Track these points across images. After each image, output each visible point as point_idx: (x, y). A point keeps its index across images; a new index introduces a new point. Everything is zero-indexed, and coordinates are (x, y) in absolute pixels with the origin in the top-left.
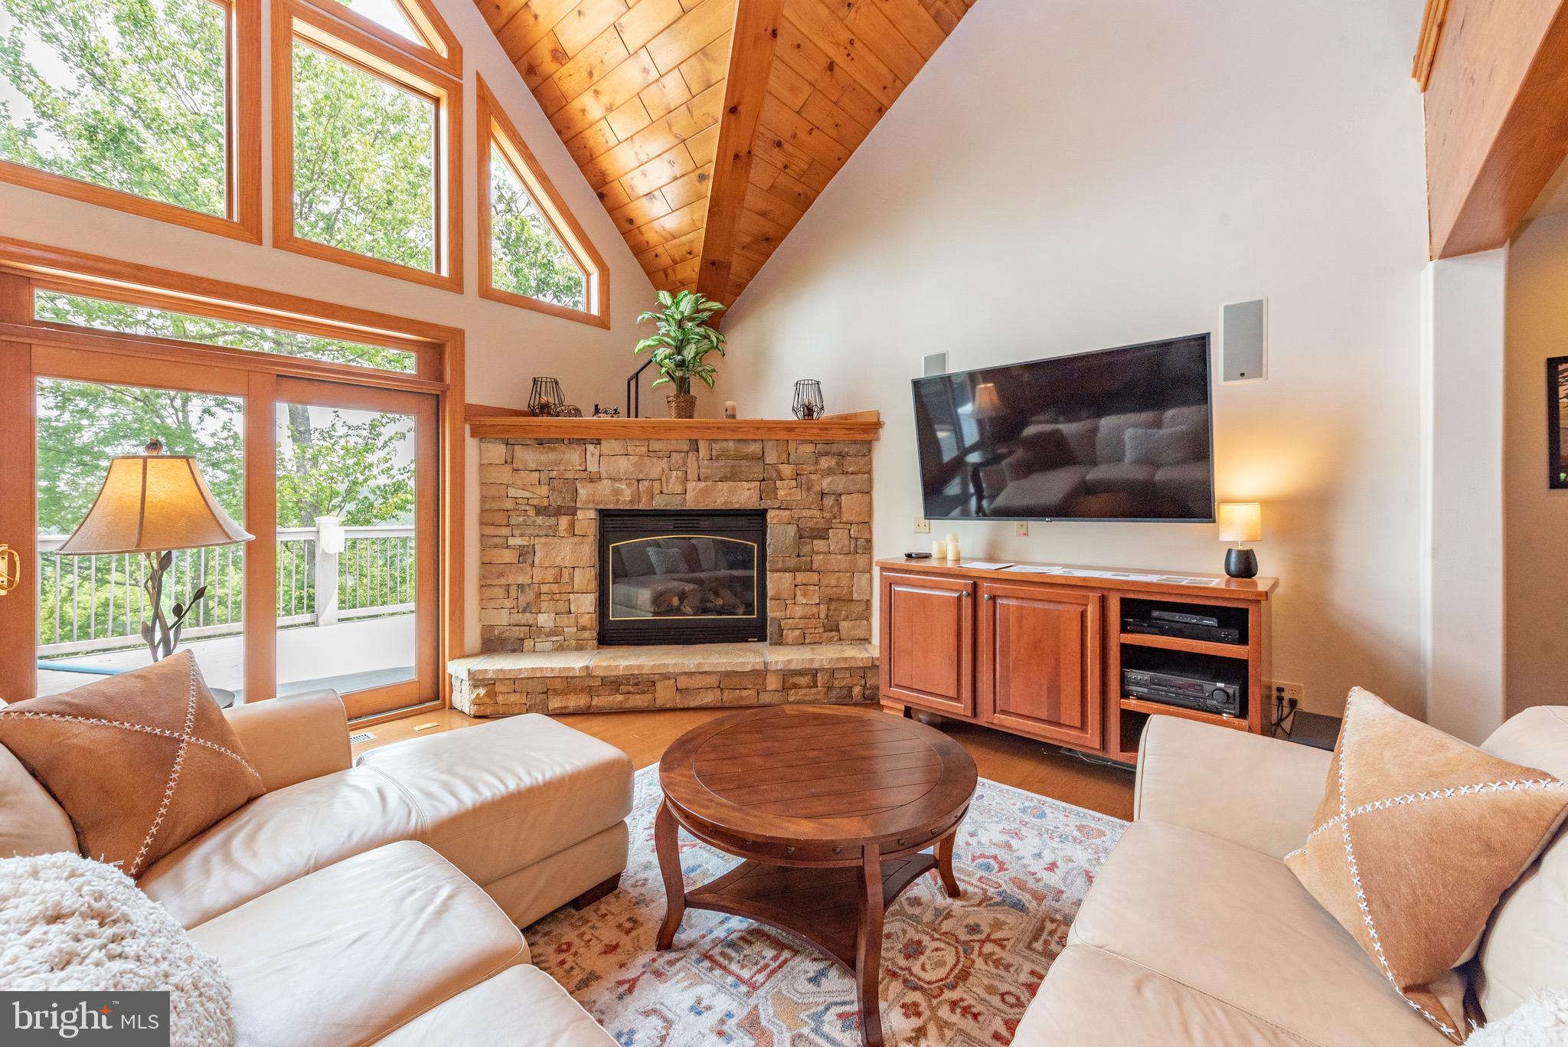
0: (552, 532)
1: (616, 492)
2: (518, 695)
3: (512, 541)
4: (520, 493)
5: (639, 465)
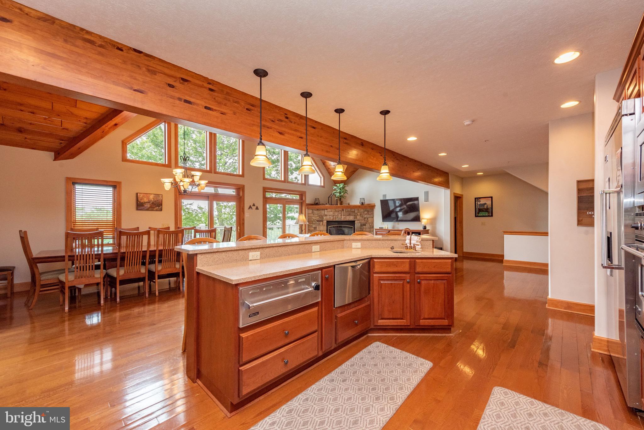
0: (319, 224)
1: (330, 218)
3: (313, 226)
4: (314, 218)
5: (334, 213)
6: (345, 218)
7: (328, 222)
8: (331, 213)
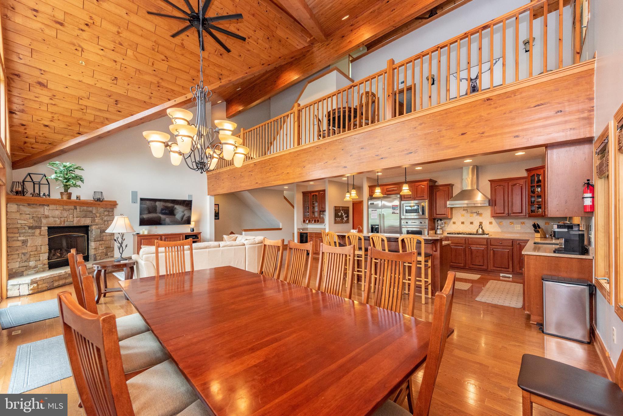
0: (33, 235)
1: (55, 221)
2: (46, 284)
3: (19, 238)
4: (22, 222)
5: (61, 213)
6: (79, 221)
7: (50, 228)
8: (57, 213)
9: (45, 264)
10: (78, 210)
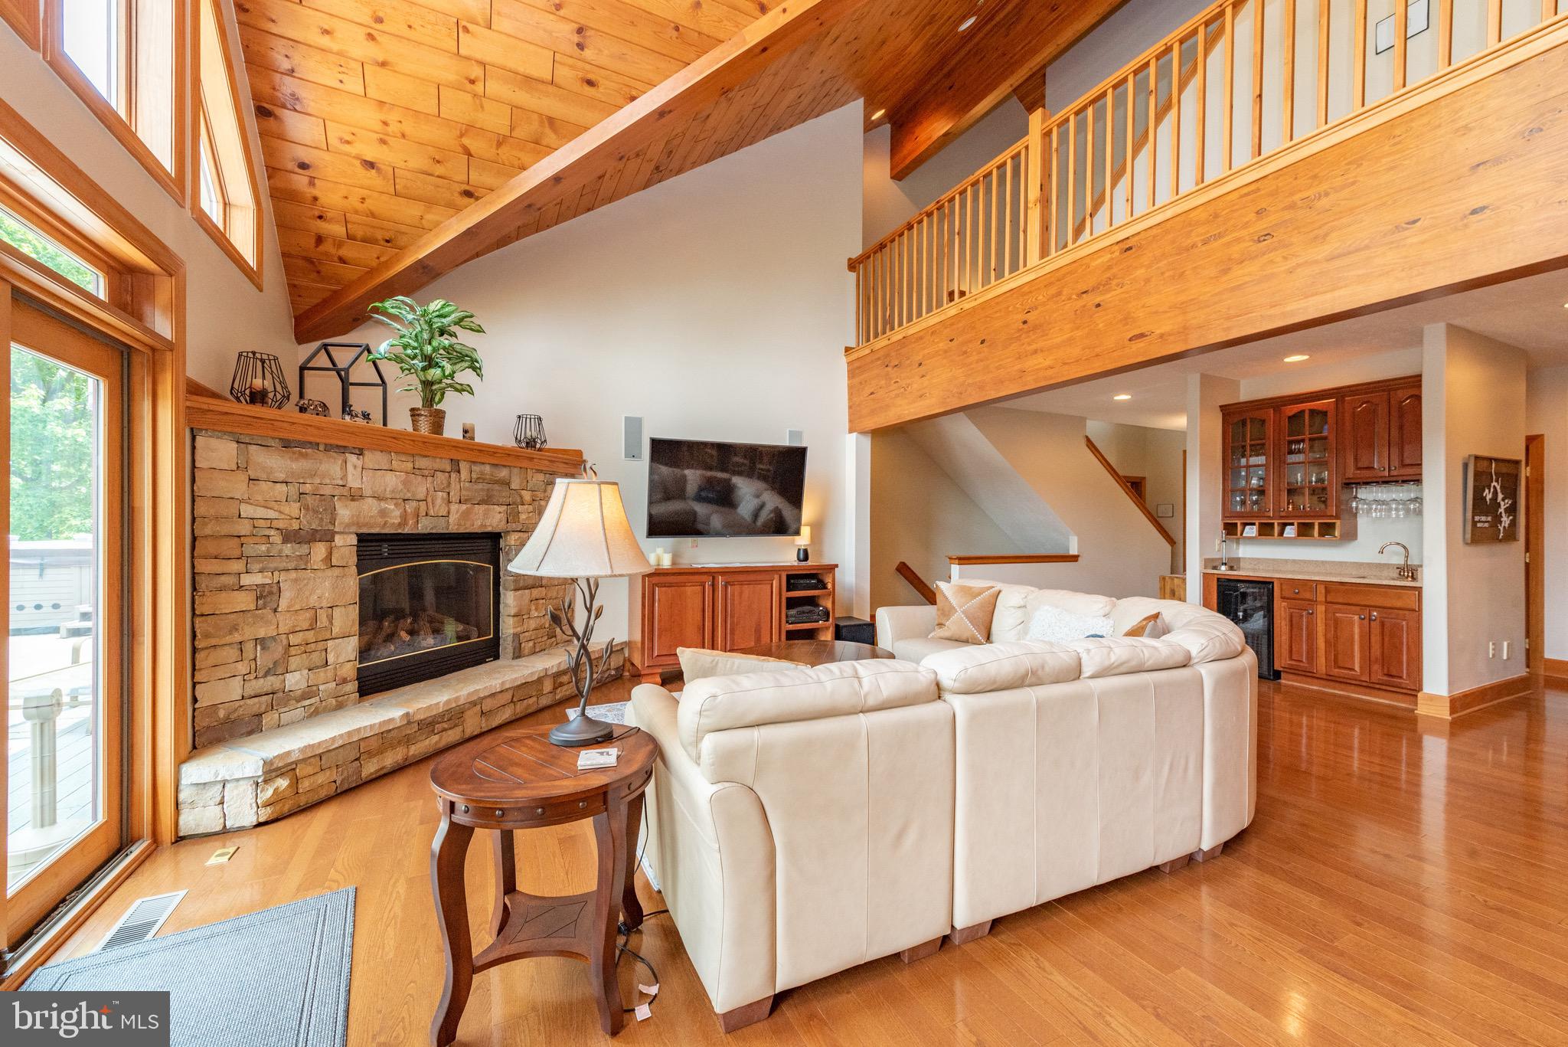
0: (302, 564)
1: (383, 513)
3: (246, 580)
4: (261, 512)
5: (405, 483)
6: (466, 515)
7: (366, 541)
8: (392, 481)
9: (345, 681)
10: (464, 474)
